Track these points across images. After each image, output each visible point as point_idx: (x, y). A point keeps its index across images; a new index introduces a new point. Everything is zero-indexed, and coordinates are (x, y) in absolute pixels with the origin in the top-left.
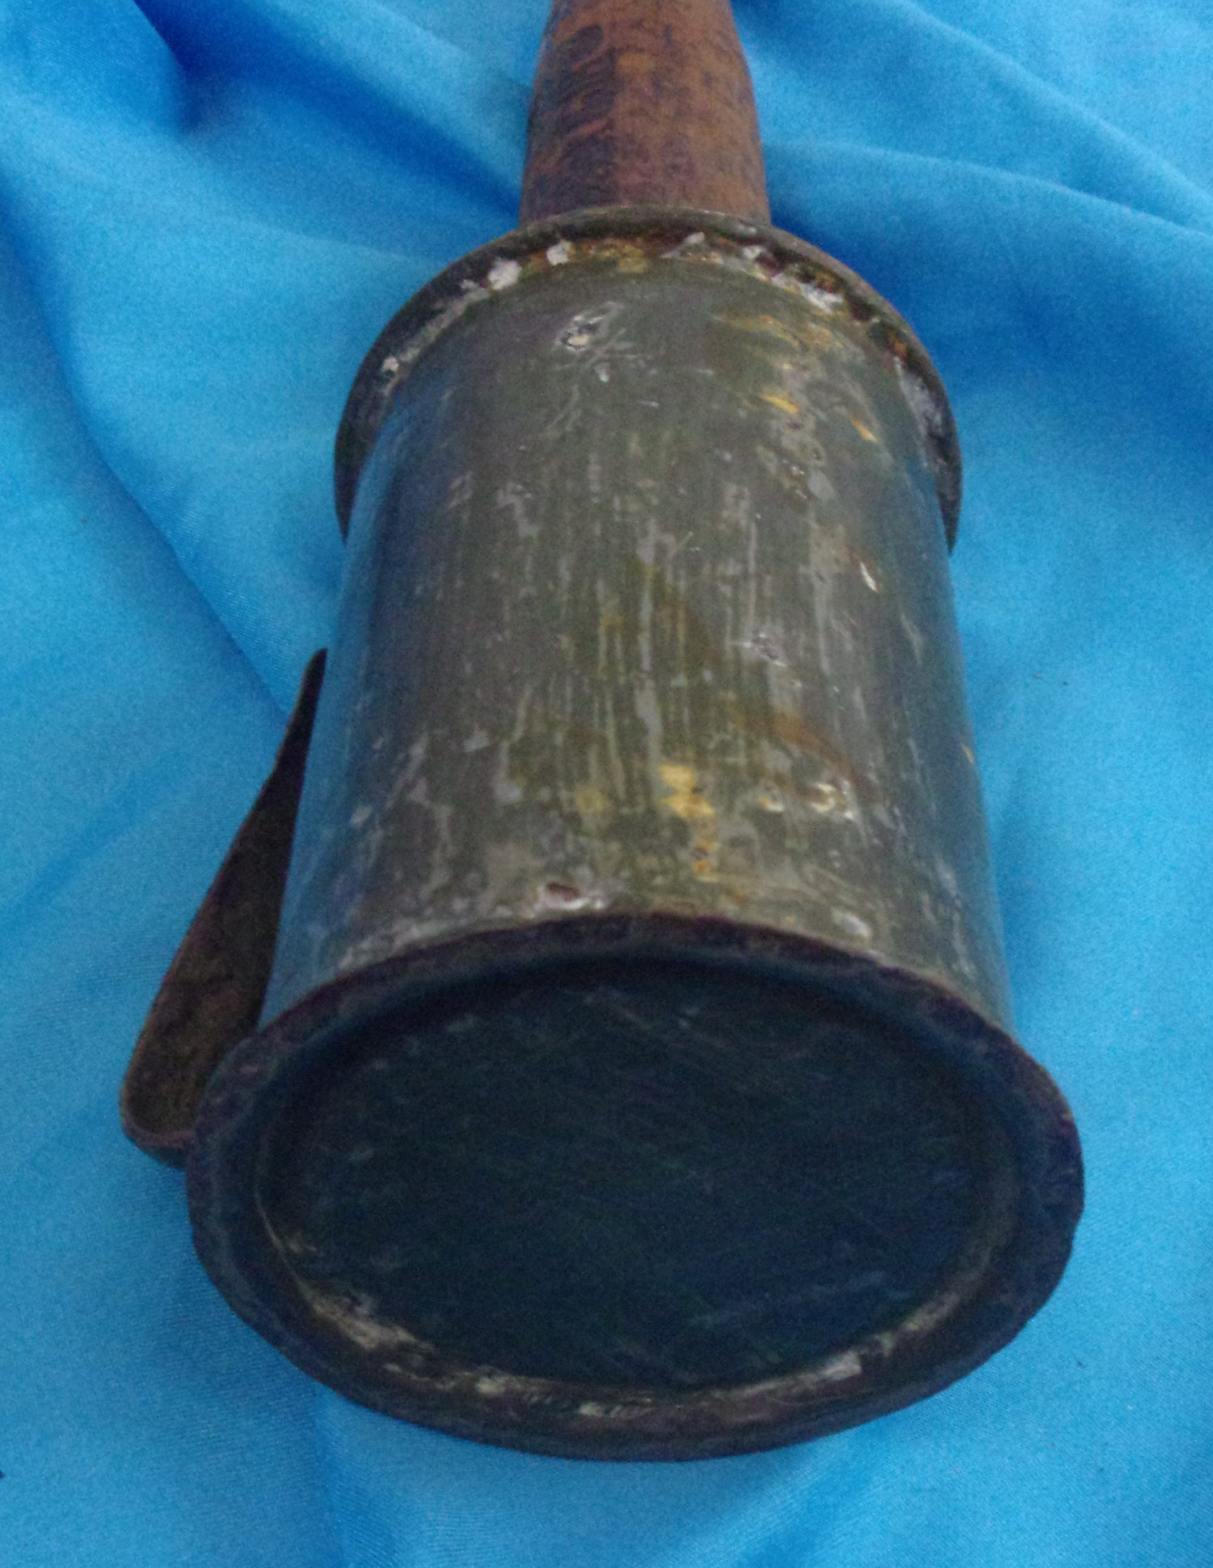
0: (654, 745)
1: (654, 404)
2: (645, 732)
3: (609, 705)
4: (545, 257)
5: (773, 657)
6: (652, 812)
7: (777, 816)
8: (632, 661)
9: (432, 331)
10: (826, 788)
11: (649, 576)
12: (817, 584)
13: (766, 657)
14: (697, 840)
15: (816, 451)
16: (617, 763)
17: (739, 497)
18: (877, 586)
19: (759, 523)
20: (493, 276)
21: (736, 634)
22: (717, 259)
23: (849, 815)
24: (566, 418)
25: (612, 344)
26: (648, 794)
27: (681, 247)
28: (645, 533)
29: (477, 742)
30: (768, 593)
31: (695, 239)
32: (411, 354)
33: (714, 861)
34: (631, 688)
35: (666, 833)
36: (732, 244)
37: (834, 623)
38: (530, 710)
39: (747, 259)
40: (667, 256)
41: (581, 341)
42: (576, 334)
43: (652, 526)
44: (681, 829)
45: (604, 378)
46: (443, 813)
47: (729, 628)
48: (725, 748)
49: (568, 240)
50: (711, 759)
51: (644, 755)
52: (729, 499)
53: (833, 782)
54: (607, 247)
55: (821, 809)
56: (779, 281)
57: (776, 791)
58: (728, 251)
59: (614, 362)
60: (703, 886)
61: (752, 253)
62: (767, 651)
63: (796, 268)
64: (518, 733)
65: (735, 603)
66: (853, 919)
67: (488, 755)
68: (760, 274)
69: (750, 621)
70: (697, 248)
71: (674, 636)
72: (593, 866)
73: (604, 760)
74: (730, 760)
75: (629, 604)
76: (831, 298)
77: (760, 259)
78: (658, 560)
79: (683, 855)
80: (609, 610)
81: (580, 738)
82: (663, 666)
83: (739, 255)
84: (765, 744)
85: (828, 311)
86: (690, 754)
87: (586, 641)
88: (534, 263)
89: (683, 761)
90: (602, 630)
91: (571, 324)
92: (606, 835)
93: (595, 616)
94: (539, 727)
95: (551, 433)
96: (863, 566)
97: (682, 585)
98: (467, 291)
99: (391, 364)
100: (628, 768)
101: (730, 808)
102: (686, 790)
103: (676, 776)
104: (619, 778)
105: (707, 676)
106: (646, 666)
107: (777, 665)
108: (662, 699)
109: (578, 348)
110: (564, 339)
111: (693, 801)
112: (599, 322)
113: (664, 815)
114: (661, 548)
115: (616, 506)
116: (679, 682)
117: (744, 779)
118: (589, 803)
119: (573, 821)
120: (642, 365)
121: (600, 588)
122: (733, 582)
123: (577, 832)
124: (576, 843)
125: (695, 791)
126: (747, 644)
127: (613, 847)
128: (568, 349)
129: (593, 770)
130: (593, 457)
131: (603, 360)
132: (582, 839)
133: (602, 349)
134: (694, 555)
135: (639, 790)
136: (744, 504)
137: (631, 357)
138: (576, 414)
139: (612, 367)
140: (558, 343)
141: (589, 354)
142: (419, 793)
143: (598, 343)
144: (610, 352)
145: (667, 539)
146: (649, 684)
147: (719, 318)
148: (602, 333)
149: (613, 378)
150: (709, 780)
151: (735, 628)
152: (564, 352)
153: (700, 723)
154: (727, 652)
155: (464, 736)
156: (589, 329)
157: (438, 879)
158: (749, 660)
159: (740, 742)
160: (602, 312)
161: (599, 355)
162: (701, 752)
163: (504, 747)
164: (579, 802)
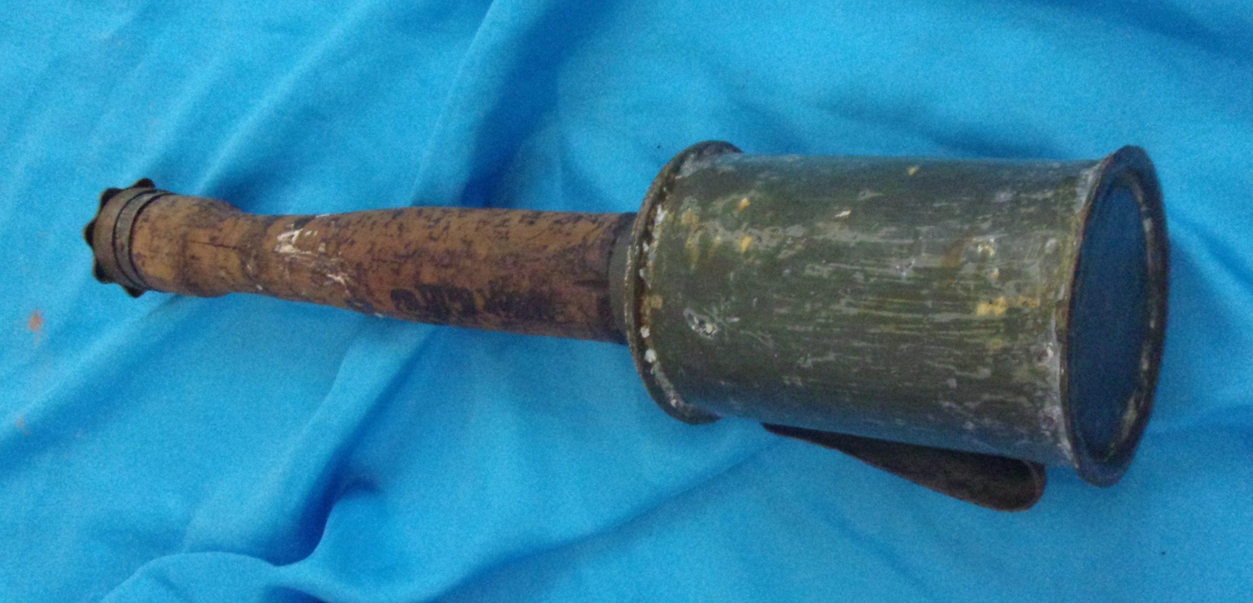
0: (965, 317)
1: (755, 300)
2: (958, 320)
3: (944, 332)
4: (646, 339)
5: (910, 264)
6: (1004, 320)
7: (1001, 271)
8: (919, 321)
9: (666, 384)
10: (980, 249)
11: (866, 311)
12: (858, 240)
13: (911, 266)
14: (1018, 304)
15: (774, 231)
16: (975, 332)
17: (813, 269)
18: (847, 210)
19: (828, 262)
20: (650, 361)
21: (899, 278)
22: (650, 263)
23: (992, 240)
24: (763, 338)
25: (714, 316)
26: (993, 321)
27: (645, 279)
28: (840, 311)
29: (952, 383)
30: (872, 262)
31: (642, 273)
32: (672, 394)
33: (1029, 300)
34: (932, 323)
35: (1015, 316)
36: (643, 256)
37: (880, 234)
38: (940, 363)
39: (649, 250)
40: (649, 286)
41: (709, 328)
42: (705, 329)
43: (836, 307)
44: (1011, 310)
45: (736, 320)
46: (986, 397)
47: (897, 281)
48: (967, 289)
49: (640, 329)
50: (972, 295)
51: (971, 321)
52: (816, 274)
53: (977, 245)
54: (645, 311)
55: (992, 253)
56: (656, 235)
57: (988, 270)
58: (646, 258)
59: (725, 315)
60: (1042, 304)
61: (646, 248)
62: (907, 266)
63: (650, 227)
64: (952, 367)
65: (881, 276)
66: (1048, 244)
67: (960, 380)
68: (655, 244)
69: (891, 272)
70: (646, 272)
71: (900, 304)
72: (1029, 345)
73: (970, 337)
74: (972, 287)
75: (884, 321)
76: (659, 210)
77: (649, 243)
78: (855, 306)
79: (1027, 311)
80: (890, 329)
81: (960, 344)
82: (924, 310)
83: (647, 253)
84: (962, 272)
85: (666, 212)
86: (969, 303)
87: (903, 339)
88: (648, 343)
89: (975, 306)
90: (898, 332)
91: (697, 331)
92: (1015, 339)
93: (891, 334)
94: (952, 360)
95: (771, 344)
96: (838, 216)
97: (871, 298)
98: (654, 371)
99: (673, 402)
100: (979, 328)
101: (1000, 290)
102: (990, 307)
103: (982, 309)
104: (982, 331)
105: (924, 292)
106: (919, 316)
107: (913, 262)
108: (939, 311)
109: (714, 329)
110: (707, 334)
111: (997, 304)
112: (698, 319)
113: (1004, 316)
114: (849, 305)
115: (823, 321)
116: (929, 303)
117: (982, 282)
118: (996, 343)
119: (1005, 350)
120: (728, 303)
121: (872, 331)
122: (867, 276)
123: (1011, 349)
124: (1017, 350)
125: (991, 303)
126: (904, 274)
127: (1021, 336)
128: (713, 333)
129: (978, 341)
130: (789, 328)
131: (724, 319)
132: (1016, 347)
133: (716, 319)
134: (852, 291)
135: (988, 323)
136: (818, 267)
137: (723, 307)
138: (760, 333)
139: (729, 315)
140: (709, 337)
141: (719, 324)
142: (971, 405)
143: (712, 320)
144: (719, 316)
145: (843, 301)
146: (930, 315)
147: (693, 267)
148: (706, 318)
149: (737, 316)
150: (984, 297)
151: (895, 278)
152: (715, 335)
153: (955, 298)
154: (910, 282)
155: (947, 387)
156: (702, 323)
157: (1023, 400)
158: (912, 274)
159: (962, 282)
160: (691, 317)
161: (720, 320)
162: (969, 298)
163: (958, 373)
164: (996, 347)
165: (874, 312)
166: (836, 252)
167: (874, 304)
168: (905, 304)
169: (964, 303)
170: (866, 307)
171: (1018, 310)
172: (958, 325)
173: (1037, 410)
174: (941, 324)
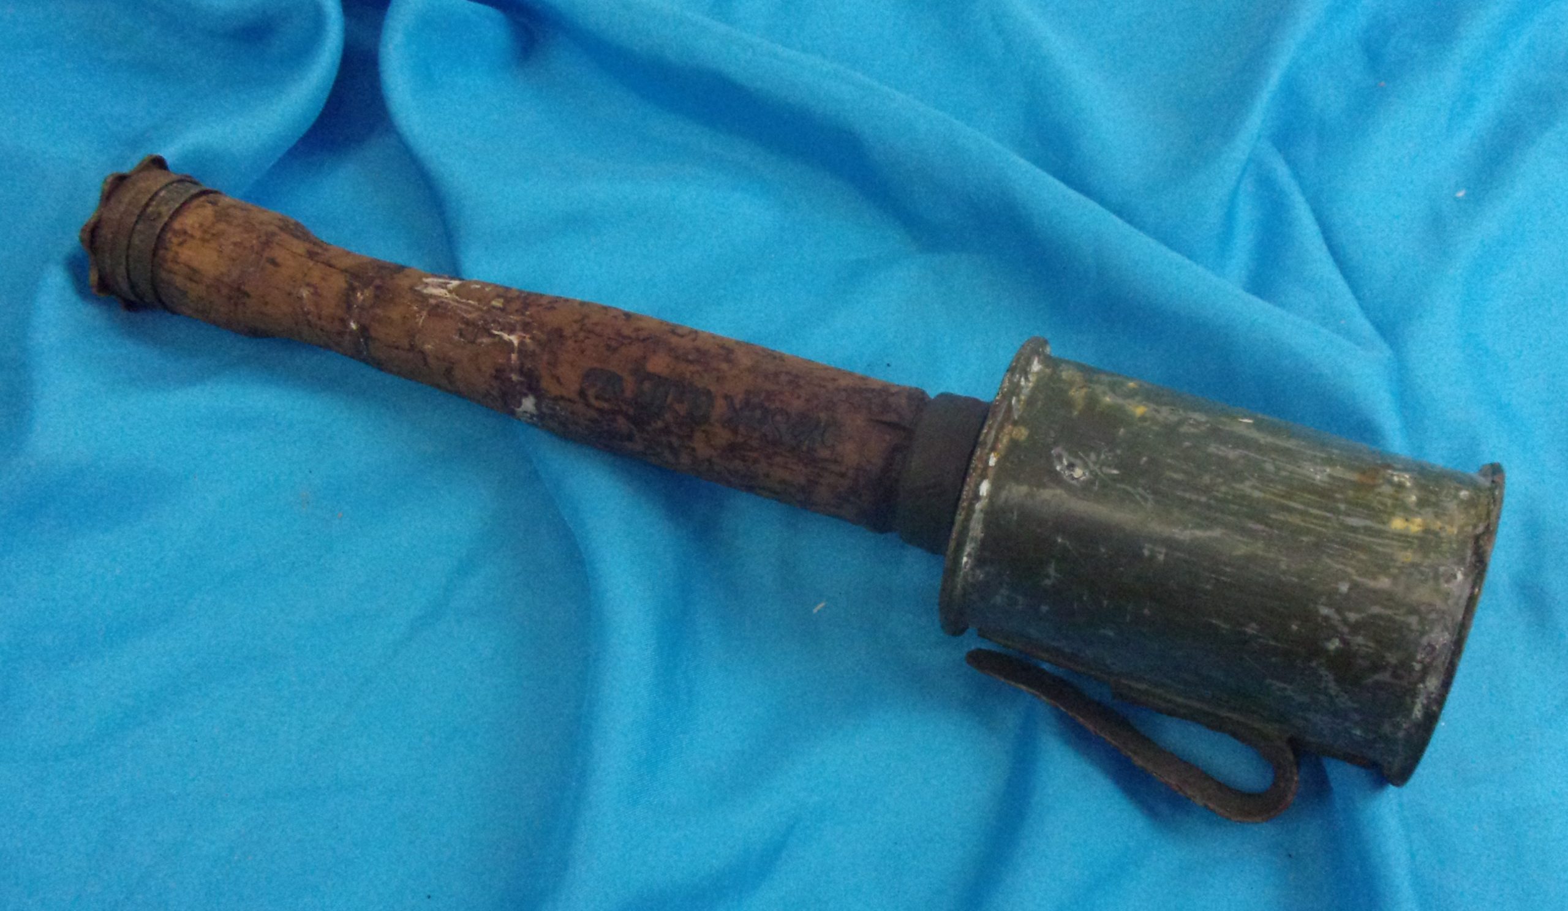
0: (1380, 526)
1: (1145, 459)
2: (1369, 526)
3: (1352, 535)
4: (991, 467)
5: (1324, 471)
6: (1418, 538)
7: (1418, 499)
8: (1327, 519)
9: (976, 531)
10: (1396, 479)
11: (1273, 497)
13: (1325, 473)
14: (1435, 528)
15: (1173, 410)
16: (1387, 541)
17: (1218, 449)
18: (1250, 419)
19: (1235, 447)
21: (1314, 480)
22: (1023, 397)
23: (1408, 476)
25: (1089, 462)
26: (1407, 537)
27: (1014, 408)
28: (1242, 490)
29: (1344, 587)
30: (1283, 460)
33: (1447, 527)
34: (1342, 524)
35: (1429, 536)
37: (1290, 443)
38: (1339, 563)
39: (1025, 386)
40: (1016, 417)
41: (1078, 473)
42: (1073, 473)
43: (1239, 486)
44: (1427, 531)
45: (1115, 472)
46: (1374, 609)
47: (1310, 481)
48: (1382, 503)
49: (991, 453)
50: (1387, 509)
51: (1383, 531)
52: (1220, 453)
53: (1392, 476)
54: (1002, 438)
55: (1409, 484)
57: (1404, 495)
58: (1021, 391)
59: (1103, 464)
60: (1459, 533)
62: (1322, 472)
63: (1028, 369)
64: (1350, 570)
65: (1293, 473)
66: (1461, 494)
67: (1354, 585)
69: (1304, 472)
70: (1018, 401)
71: (1312, 500)
72: (1441, 565)
73: (1380, 545)
74: (1388, 504)
75: (1290, 510)
78: (1261, 490)
79: (1442, 535)
80: (1296, 520)
81: (1367, 550)
82: (1336, 511)
83: (1023, 388)
84: (1378, 490)
86: (1384, 516)
87: (1308, 532)
88: (990, 473)
89: (1390, 520)
90: (1302, 524)
91: (1062, 472)
92: (1426, 556)
93: (1293, 524)
94: (1353, 562)
95: (1149, 504)
96: (1241, 420)
97: (1279, 487)
98: (977, 508)
100: (1393, 539)
101: (1417, 512)
102: (1406, 524)
103: (1398, 524)
104: (1395, 543)
105: (1338, 496)
106: (1328, 515)
107: (1328, 470)
108: (1349, 515)
109: (1084, 474)
110: (1073, 478)
111: (1413, 523)
112: (1067, 460)
113: (1420, 535)
114: (1254, 487)
115: (1219, 495)
116: (1342, 507)
117: (1399, 503)
118: (1407, 556)
119: (1414, 565)
120: (1111, 454)
121: (1273, 516)
122: (1278, 469)
123: (1421, 565)
124: (1425, 567)
125: (1407, 520)
126: (1318, 477)
127: (1432, 555)
128: (1082, 479)
129: (1388, 550)
130: (1179, 493)
131: (1100, 468)
132: (1425, 564)
133: (1091, 465)
134: (1259, 476)
135: (1404, 538)
136: (1223, 448)
137: (1103, 457)
138: (1140, 490)
139: (1109, 466)
140: (1074, 482)
141: (1091, 472)
142: (1352, 617)
143: (1086, 466)
144: (1095, 463)
145: (1248, 483)
146: (1341, 517)
147: (1076, 413)
148: (1078, 462)
149: (1116, 468)
150: (1402, 514)
151: (1309, 477)
152: (1083, 481)
153: (1368, 507)
154: (1323, 485)
155: (1336, 591)
156: (1071, 466)
157: (1413, 620)
158: (1326, 479)
159: (1378, 498)
160: (1060, 458)
161: (1096, 468)
162: (1385, 512)
163: (1356, 578)
164: (1405, 560)
165: (1278, 500)
166: (1241, 442)
167: (1282, 493)
168: (1317, 502)
169: (1380, 514)
170: (1274, 494)
171: (1436, 534)
172: (1367, 530)
173: (1423, 633)
174: (1352, 527)
